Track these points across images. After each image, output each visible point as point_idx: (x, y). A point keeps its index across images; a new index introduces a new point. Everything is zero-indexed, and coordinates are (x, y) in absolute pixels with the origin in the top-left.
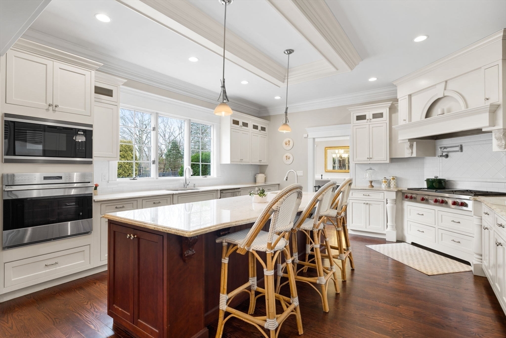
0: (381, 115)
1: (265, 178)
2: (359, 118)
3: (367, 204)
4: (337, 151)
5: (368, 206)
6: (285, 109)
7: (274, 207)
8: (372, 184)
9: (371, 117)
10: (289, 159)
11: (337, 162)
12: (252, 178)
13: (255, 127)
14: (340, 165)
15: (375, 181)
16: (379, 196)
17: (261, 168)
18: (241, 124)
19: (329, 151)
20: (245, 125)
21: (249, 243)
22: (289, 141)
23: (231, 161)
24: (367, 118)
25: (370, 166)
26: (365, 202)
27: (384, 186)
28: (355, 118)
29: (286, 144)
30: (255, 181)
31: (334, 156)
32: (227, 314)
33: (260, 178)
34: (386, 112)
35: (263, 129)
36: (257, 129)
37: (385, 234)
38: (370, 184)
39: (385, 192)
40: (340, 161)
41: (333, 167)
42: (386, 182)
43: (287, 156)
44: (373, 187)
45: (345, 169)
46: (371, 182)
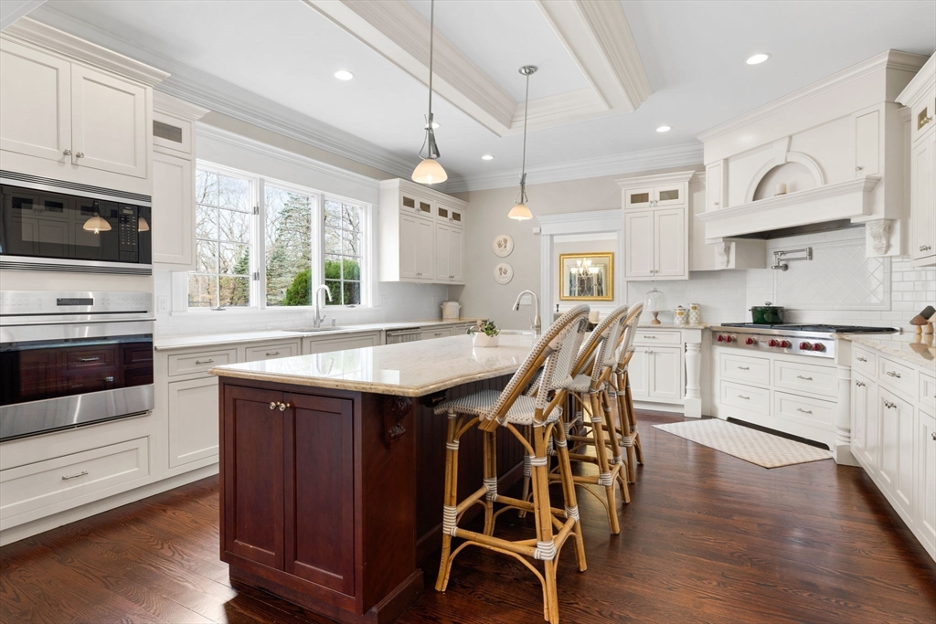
0: (673, 195)
1: (460, 310)
2: (639, 198)
3: (651, 353)
4: (579, 262)
5: (652, 356)
6: (520, 177)
7: (552, 344)
8: (658, 318)
9: (658, 198)
10: (505, 273)
11: (577, 283)
12: (434, 311)
13: (443, 213)
14: (583, 288)
15: (662, 312)
16: (673, 338)
17: (452, 292)
18: (417, 205)
19: (567, 262)
20: (425, 207)
21: (503, 412)
22: (506, 241)
23: (401, 277)
24: (650, 198)
25: (654, 285)
26: (647, 349)
27: (678, 320)
28: (629, 199)
29: (500, 246)
30: (441, 317)
31: (574, 271)
32: (456, 541)
33: (451, 309)
34: (683, 188)
35: (456, 217)
36: (446, 216)
37: (683, 406)
38: (653, 318)
39: (683, 331)
40: (581, 282)
41: (571, 292)
42: (682, 314)
43: (501, 269)
44: (659, 322)
45: (592, 295)
46: (656, 314)
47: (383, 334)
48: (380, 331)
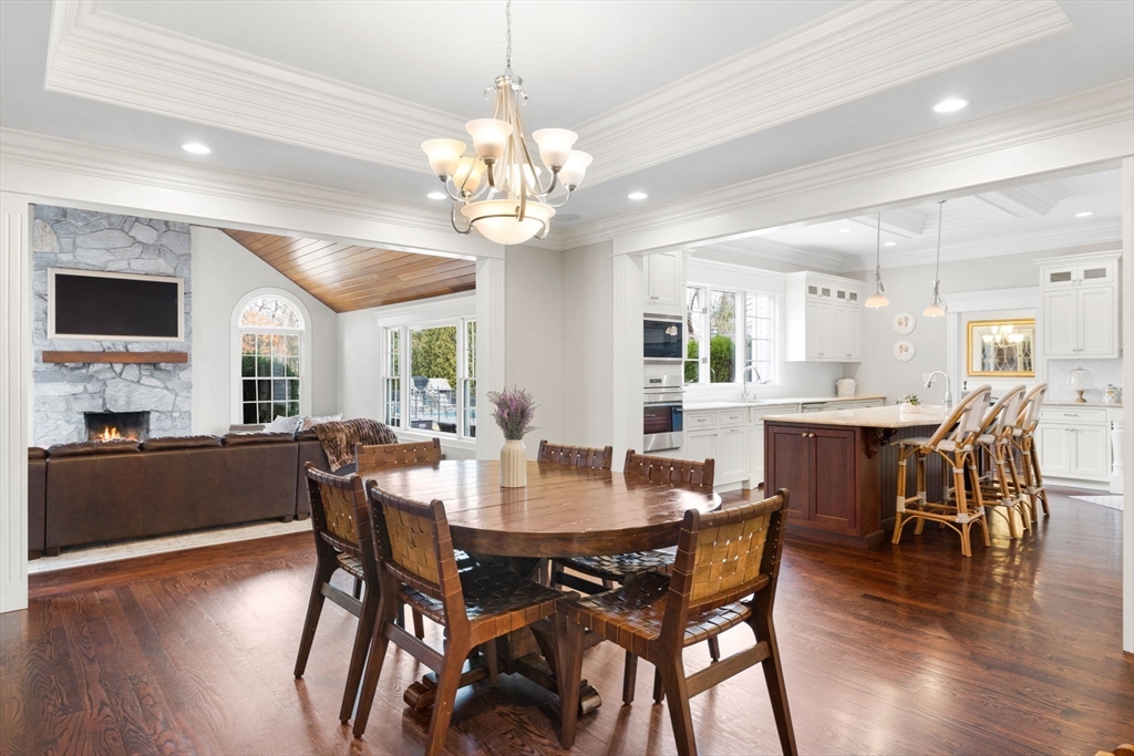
0: (1100, 273)
1: (856, 387)
2: (1056, 277)
3: (1073, 430)
4: (995, 329)
5: (1073, 434)
8: (1084, 397)
9: (1082, 276)
10: (906, 351)
11: (993, 354)
12: (830, 388)
13: (841, 295)
14: (1002, 360)
15: (1088, 391)
16: (1098, 416)
17: (846, 369)
18: (820, 291)
19: (977, 329)
20: (826, 292)
22: (907, 319)
23: (807, 357)
24: (1073, 277)
25: (1077, 364)
26: (1068, 427)
27: (1107, 399)
28: (1049, 278)
29: (900, 323)
30: (836, 392)
31: (988, 339)
33: (847, 386)
34: (1111, 268)
35: (853, 296)
36: (844, 298)
37: (1108, 483)
38: (1078, 396)
39: (1109, 409)
40: (1001, 351)
41: (984, 366)
42: (1112, 392)
43: (901, 347)
44: (1085, 401)
46: (1081, 393)
47: (800, 406)
48: (798, 404)
